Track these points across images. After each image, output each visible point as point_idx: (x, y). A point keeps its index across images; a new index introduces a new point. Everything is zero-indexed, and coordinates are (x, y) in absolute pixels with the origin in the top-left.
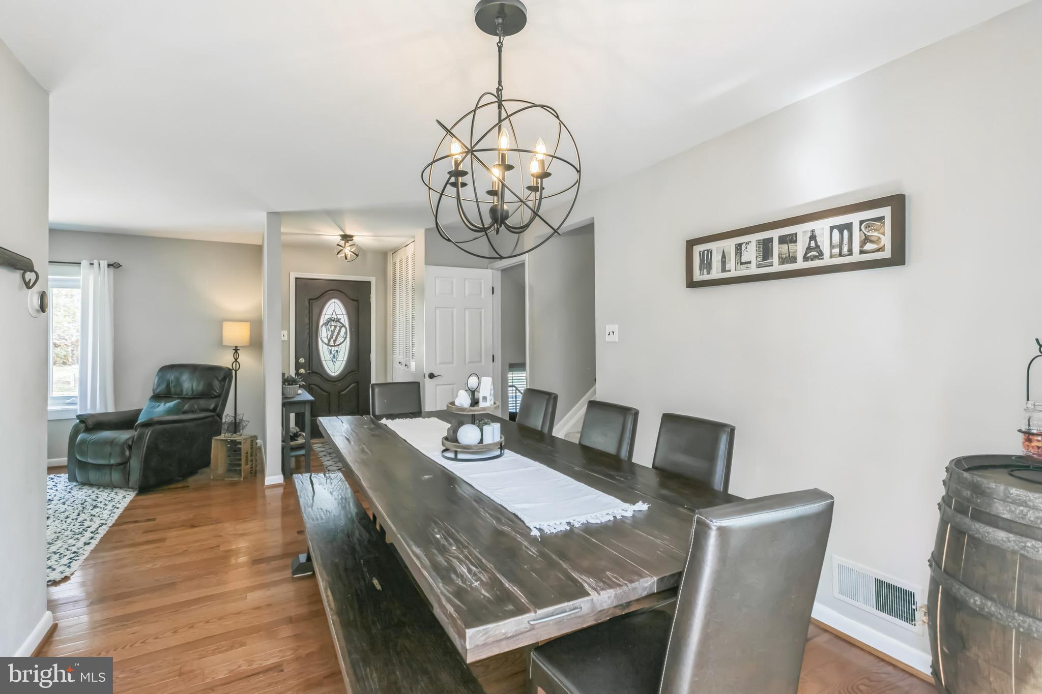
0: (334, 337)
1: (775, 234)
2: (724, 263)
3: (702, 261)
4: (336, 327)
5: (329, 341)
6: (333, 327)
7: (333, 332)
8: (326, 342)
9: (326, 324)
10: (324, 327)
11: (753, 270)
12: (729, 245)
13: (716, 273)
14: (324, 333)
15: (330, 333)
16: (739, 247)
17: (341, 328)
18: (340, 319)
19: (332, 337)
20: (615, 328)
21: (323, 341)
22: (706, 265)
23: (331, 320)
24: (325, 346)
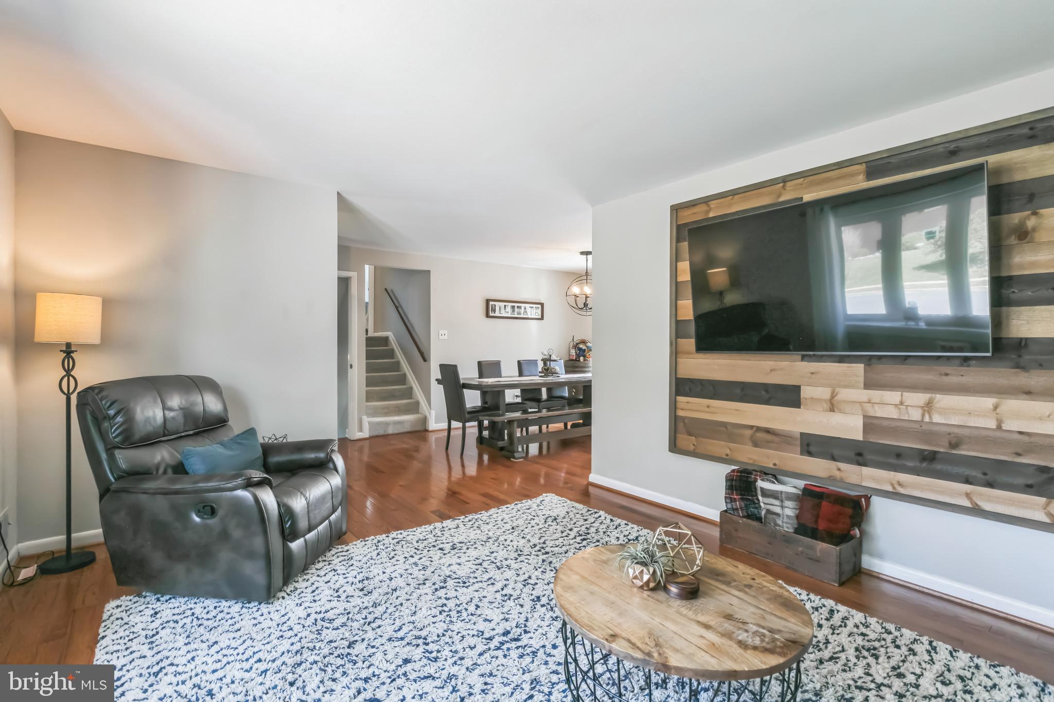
1: (516, 305)
2: (500, 311)
3: (492, 308)
11: (509, 315)
12: (502, 304)
13: (497, 314)
16: (505, 306)
20: (446, 332)
22: (494, 311)
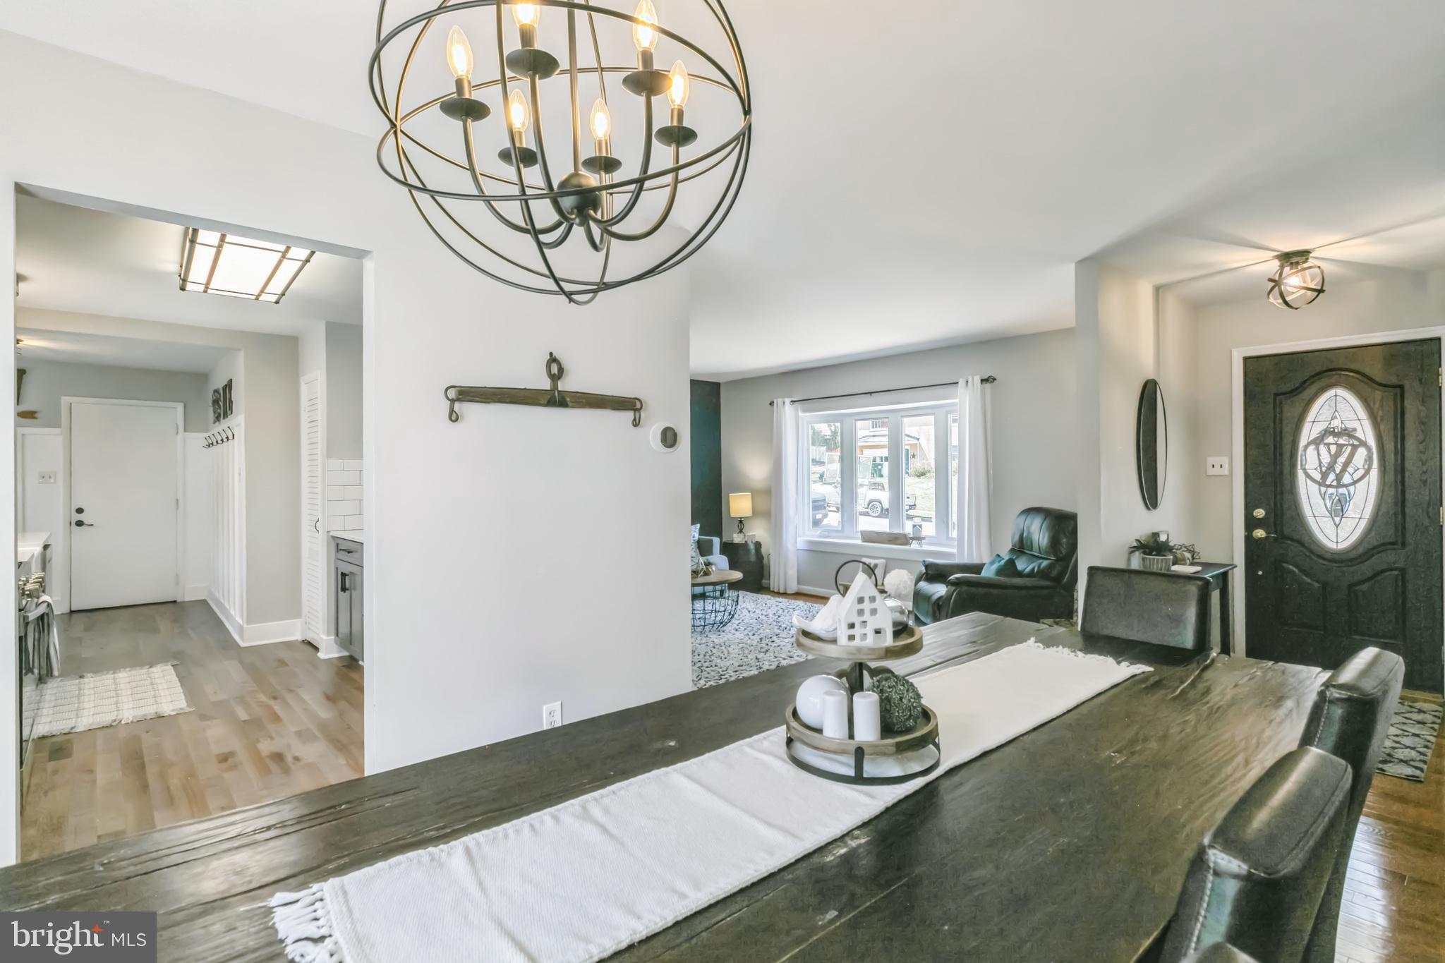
0: (1338, 468)
4: (1340, 447)
5: (1325, 475)
6: (1333, 449)
7: (1335, 458)
8: (1318, 477)
9: (1317, 442)
10: (1312, 447)
14: (1310, 460)
15: (1326, 459)
17: (1355, 448)
18: (1355, 430)
19: (1331, 467)
21: (1308, 476)
23: (1329, 432)
24: (1313, 487)
